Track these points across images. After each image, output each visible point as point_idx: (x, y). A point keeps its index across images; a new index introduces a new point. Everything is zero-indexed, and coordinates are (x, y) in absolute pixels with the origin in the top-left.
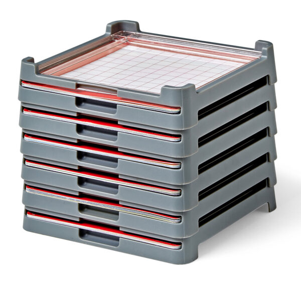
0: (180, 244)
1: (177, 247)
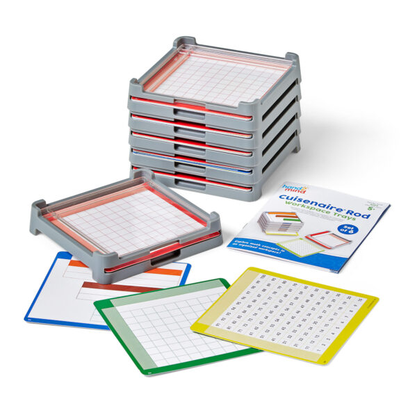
0: (251, 188)
1: (249, 190)
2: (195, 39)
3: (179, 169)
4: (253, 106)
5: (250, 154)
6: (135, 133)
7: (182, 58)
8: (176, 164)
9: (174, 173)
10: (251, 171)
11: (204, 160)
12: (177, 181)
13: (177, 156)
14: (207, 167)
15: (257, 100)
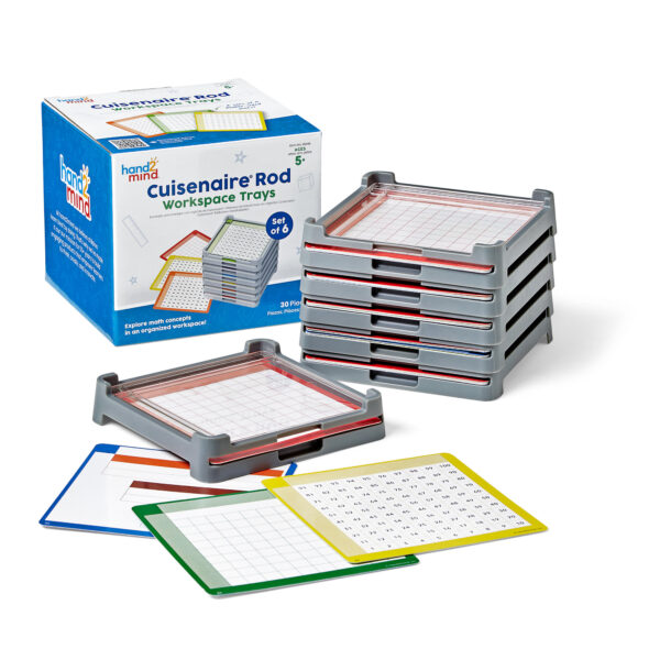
0: (488, 379)
1: (485, 383)
2: (393, 175)
3: (378, 356)
4: (495, 250)
5: (489, 326)
6: (311, 301)
7: (375, 201)
8: (374, 348)
9: (369, 361)
10: (489, 354)
11: (416, 339)
12: (373, 375)
13: (374, 334)
14: (421, 349)
15: (500, 242)
